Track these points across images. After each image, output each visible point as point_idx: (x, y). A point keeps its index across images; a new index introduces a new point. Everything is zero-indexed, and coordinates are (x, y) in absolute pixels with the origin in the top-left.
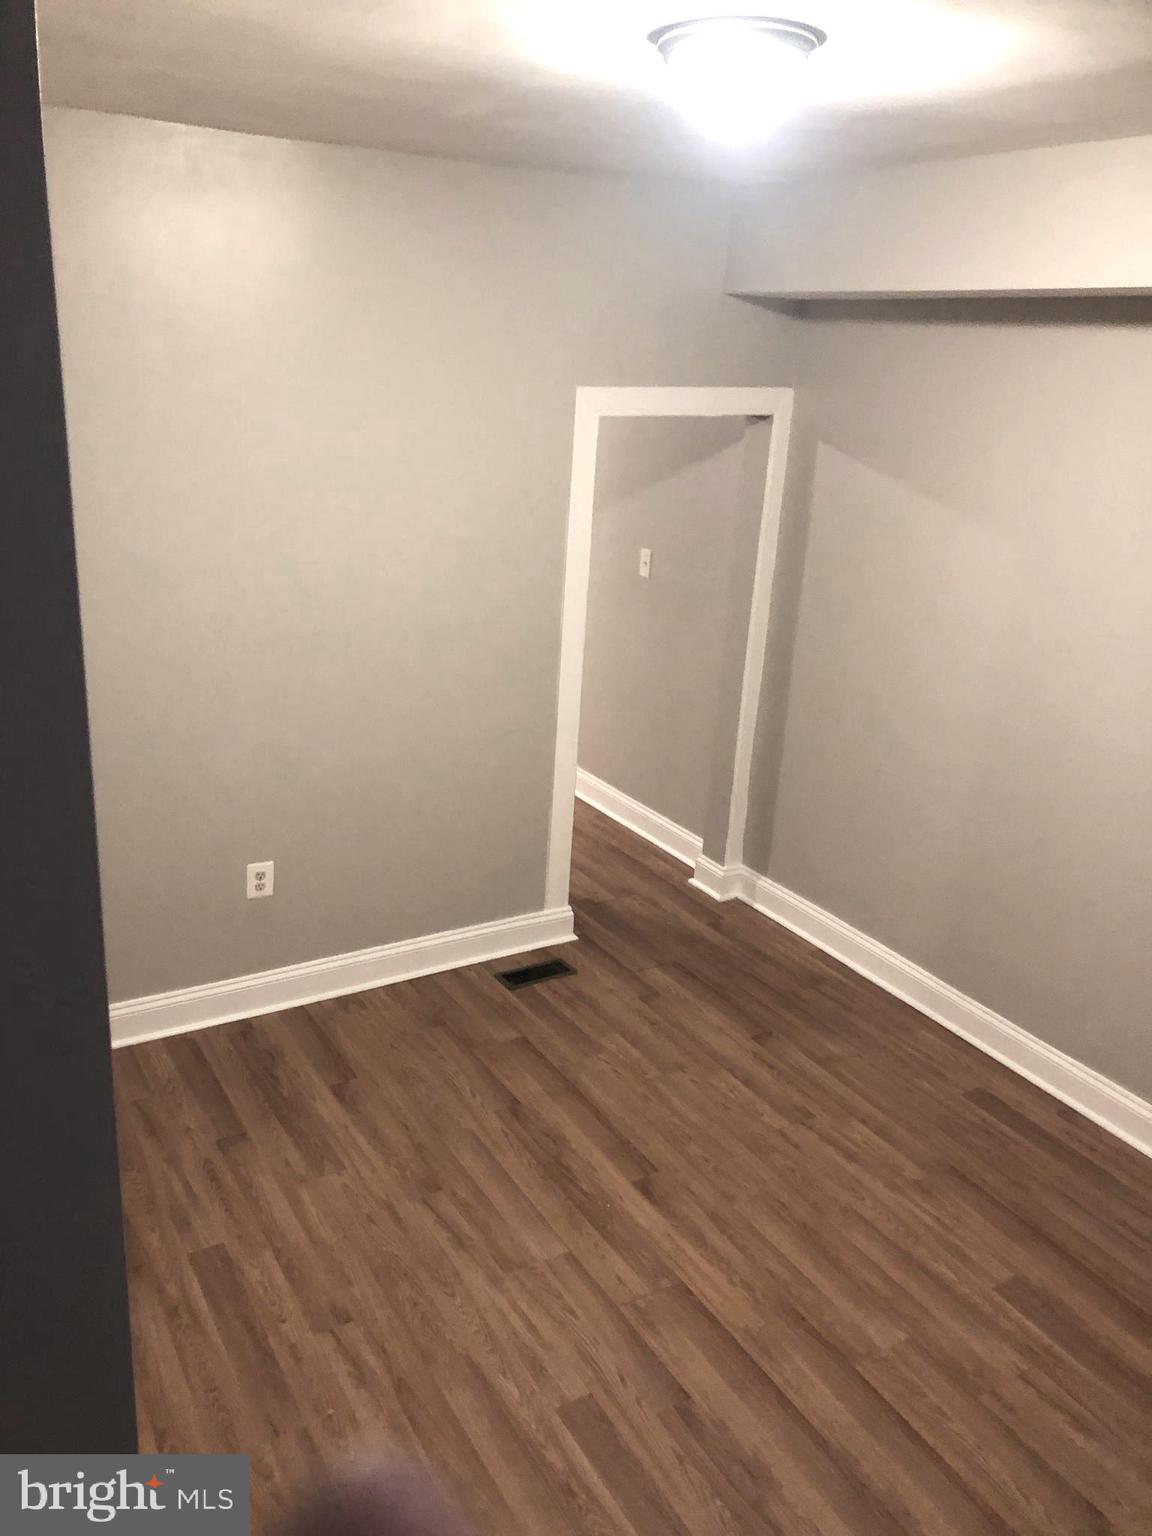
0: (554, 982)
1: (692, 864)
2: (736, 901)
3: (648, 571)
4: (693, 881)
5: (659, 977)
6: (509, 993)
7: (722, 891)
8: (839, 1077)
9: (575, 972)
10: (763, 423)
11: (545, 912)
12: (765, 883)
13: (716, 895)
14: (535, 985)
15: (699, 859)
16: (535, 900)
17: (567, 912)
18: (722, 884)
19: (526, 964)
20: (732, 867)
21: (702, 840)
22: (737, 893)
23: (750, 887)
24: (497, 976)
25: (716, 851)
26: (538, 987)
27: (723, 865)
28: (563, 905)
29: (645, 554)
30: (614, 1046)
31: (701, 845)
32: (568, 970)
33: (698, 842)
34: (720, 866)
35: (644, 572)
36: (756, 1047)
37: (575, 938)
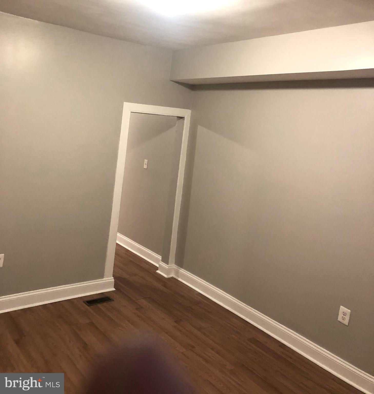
0: (105, 304)
1: (158, 266)
2: (172, 278)
3: (147, 166)
4: (158, 271)
5: (144, 302)
6: (88, 307)
7: (167, 274)
8: (205, 334)
9: (113, 300)
10: (181, 119)
11: (104, 279)
12: (182, 271)
13: (165, 276)
14: (98, 305)
15: (160, 263)
16: (101, 275)
17: (112, 279)
18: (167, 272)
19: (95, 298)
20: (171, 265)
21: (161, 257)
22: (172, 275)
23: (177, 273)
24: (84, 302)
25: (165, 260)
26: (100, 306)
27: (168, 264)
28: (111, 277)
29: (146, 161)
30: (125, 325)
31: (161, 259)
32: (111, 300)
33: (160, 257)
34: (167, 265)
35: (145, 167)
36: (175, 324)
37: (114, 289)
